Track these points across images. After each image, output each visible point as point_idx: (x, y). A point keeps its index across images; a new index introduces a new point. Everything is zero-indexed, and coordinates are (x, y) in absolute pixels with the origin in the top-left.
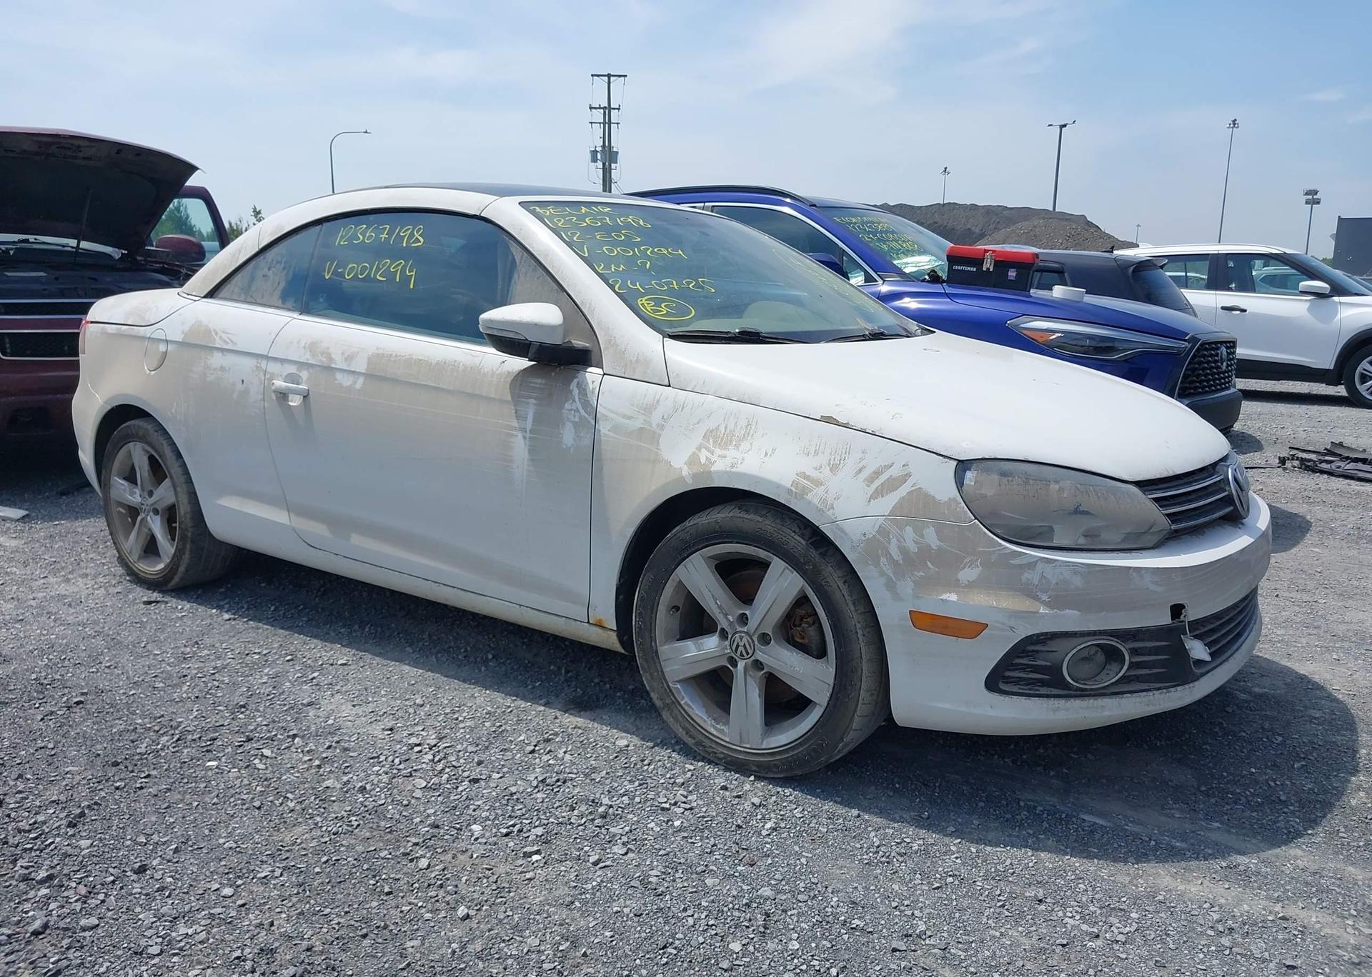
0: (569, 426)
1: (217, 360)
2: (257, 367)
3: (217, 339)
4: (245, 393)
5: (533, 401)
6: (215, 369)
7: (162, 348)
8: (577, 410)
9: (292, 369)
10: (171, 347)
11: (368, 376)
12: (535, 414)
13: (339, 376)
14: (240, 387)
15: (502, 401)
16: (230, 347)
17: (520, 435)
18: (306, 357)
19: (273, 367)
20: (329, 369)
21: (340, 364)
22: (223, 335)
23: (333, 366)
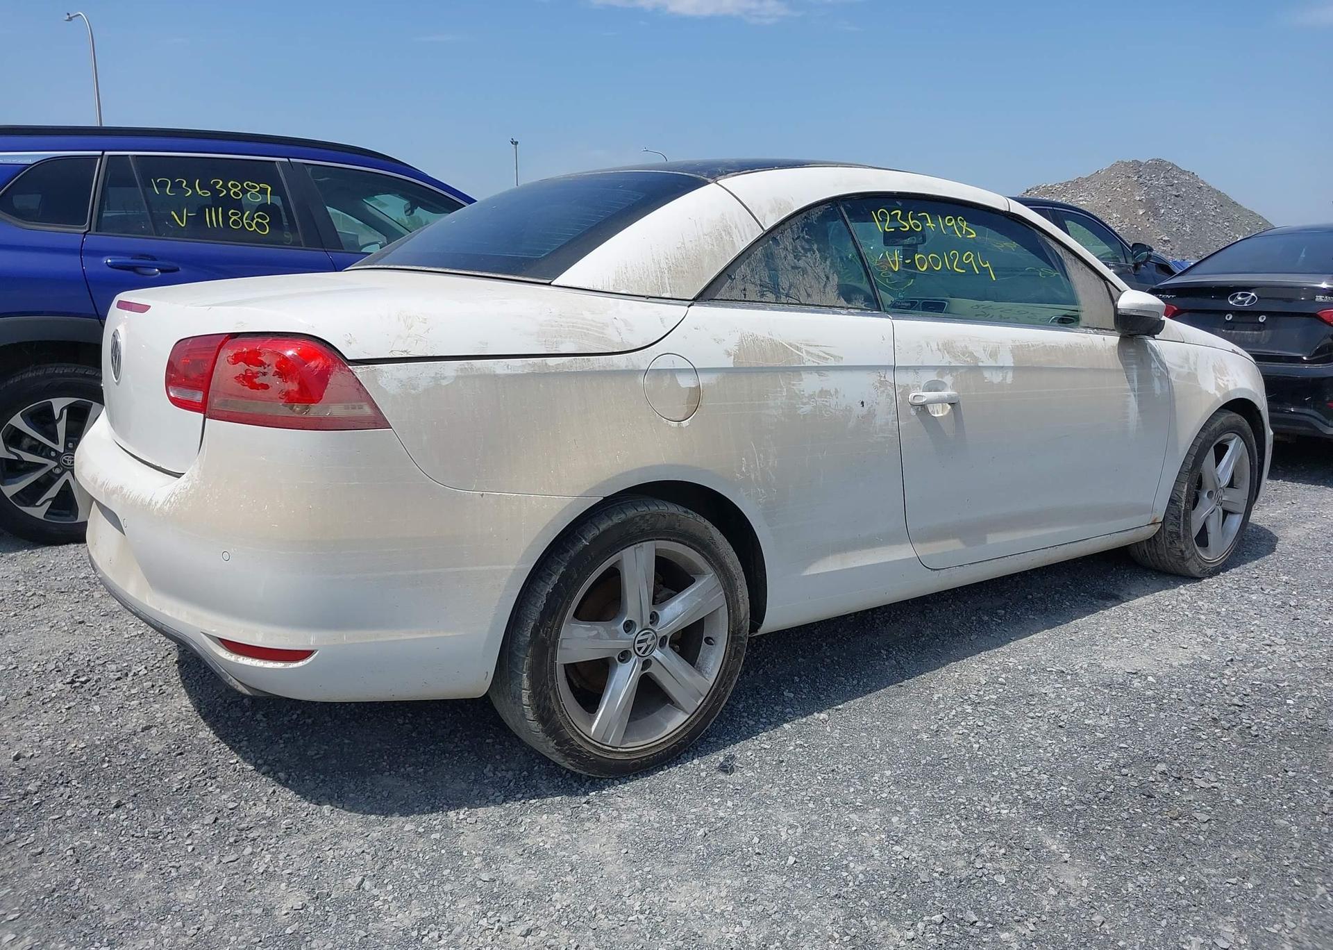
0: (1156, 381)
1: (809, 384)
2: (881, 382)
3: (804, 355)
4: (871, 415)
5: (1134, 366)
6: (811, 397)
7: (686, 382)
8: (1158, 368)
9: (932, 376)
10: (704, 379)
11: (1015, 369)
12: (1138, 376)
13: (987, 374)
14: (859, 410)
15: (1118, 371)
16: (832, 363)
17: (1132, 394)
18: (946, 360)
19: (902, 379)
20: (976, 369)
21: (986, 361)
22: (810, 349)
23: (980, 364)
